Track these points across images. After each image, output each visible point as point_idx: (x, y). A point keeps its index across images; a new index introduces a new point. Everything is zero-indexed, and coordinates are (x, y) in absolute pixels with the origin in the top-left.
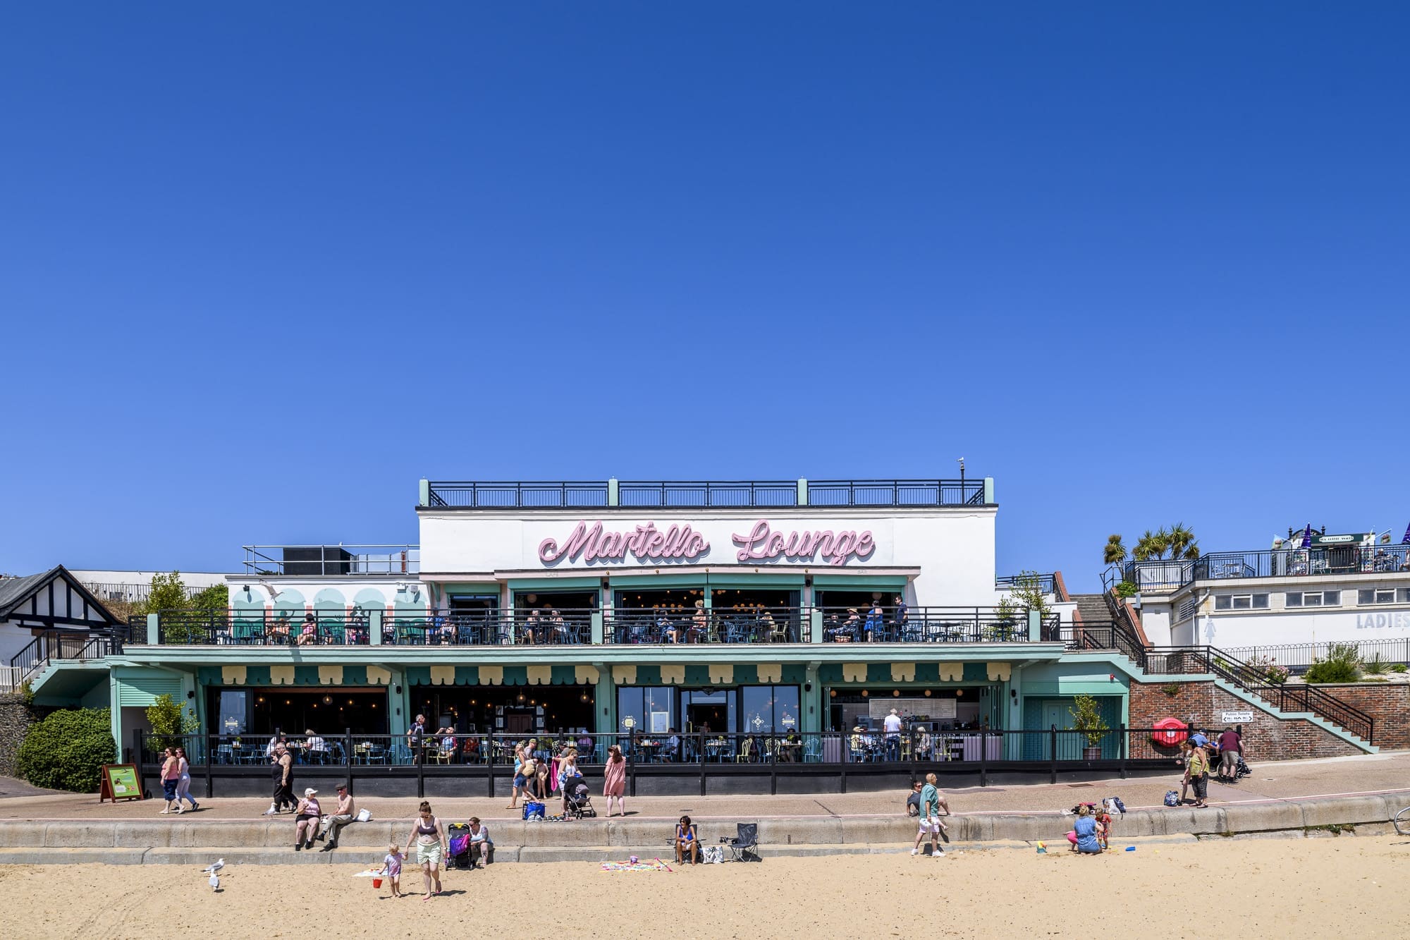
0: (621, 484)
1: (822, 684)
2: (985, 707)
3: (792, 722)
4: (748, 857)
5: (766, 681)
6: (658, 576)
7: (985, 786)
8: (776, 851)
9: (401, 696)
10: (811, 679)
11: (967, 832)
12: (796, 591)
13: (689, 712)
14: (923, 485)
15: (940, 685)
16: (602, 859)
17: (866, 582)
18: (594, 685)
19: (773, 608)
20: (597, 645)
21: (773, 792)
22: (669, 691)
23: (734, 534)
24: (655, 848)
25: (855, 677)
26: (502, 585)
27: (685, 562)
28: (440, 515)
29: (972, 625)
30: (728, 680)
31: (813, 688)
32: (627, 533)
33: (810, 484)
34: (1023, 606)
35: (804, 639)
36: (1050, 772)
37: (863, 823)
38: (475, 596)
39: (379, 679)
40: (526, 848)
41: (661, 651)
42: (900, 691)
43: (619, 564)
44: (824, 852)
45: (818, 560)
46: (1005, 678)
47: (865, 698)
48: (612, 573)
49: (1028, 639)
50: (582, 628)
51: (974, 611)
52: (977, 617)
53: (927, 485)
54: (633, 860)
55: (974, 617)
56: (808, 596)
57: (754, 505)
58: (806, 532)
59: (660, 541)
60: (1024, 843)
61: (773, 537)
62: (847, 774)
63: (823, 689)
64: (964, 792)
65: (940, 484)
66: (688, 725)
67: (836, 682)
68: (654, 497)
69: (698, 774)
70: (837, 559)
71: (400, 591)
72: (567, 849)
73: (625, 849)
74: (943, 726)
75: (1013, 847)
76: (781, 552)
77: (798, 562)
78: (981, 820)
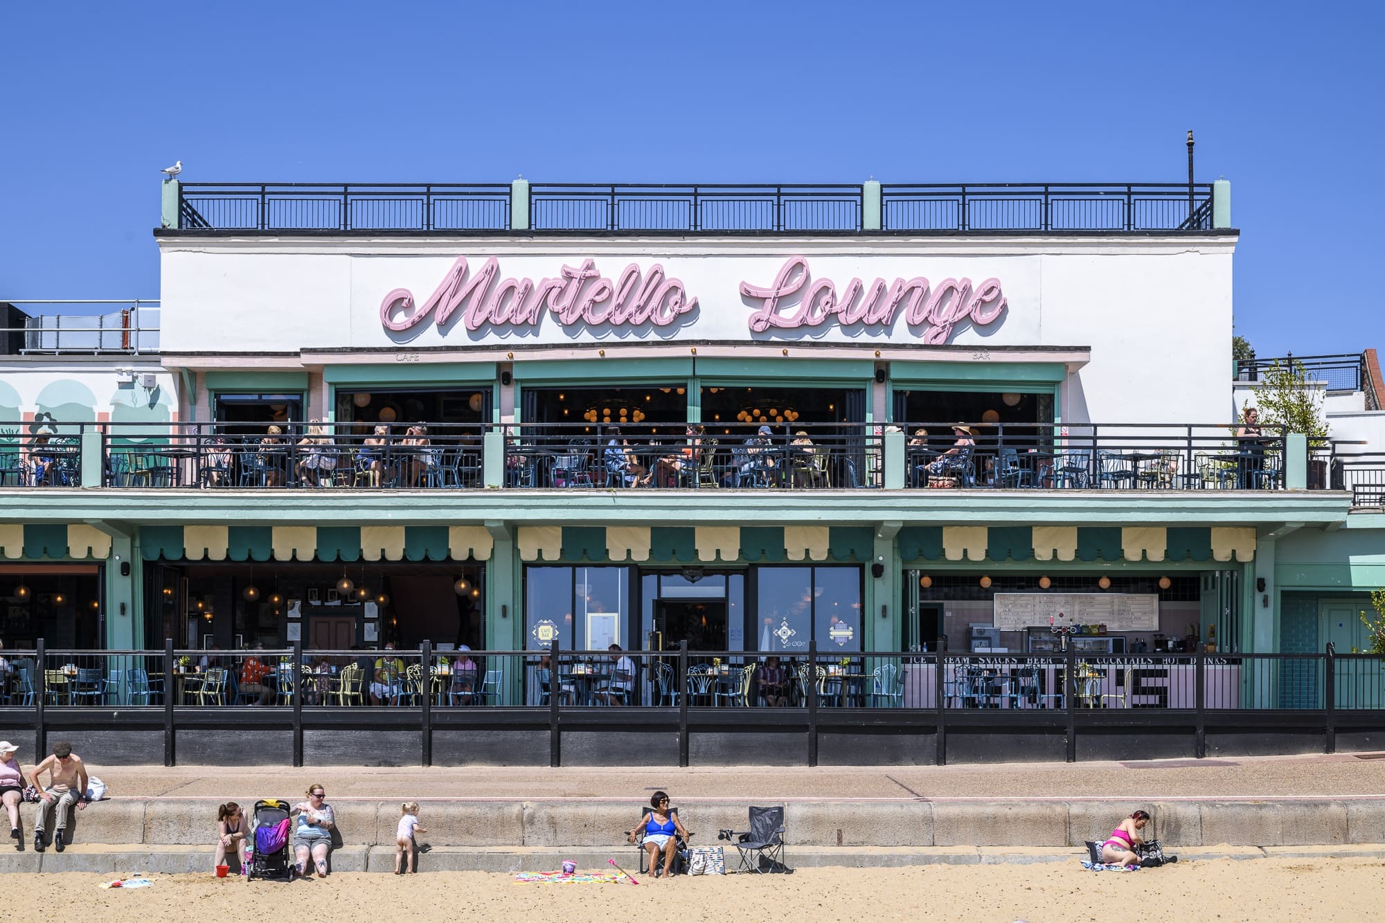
0: (534, 189)
1: (904, 562)
2: (1209, 610)
3: (848, 633)
4: (768, 865)
5: (800, 557)
6: (603, 361)
7: (1203, 756)
8: (816, 857)
9: (128, 580)
10: (883, 553)
11: (1155, 829)
12: (859, 390)
13: (657, 615)
14: (1098, 193)
15: (1125, 567)
16: (512, 868)
17: (988, 375)
18: (484, 562)
19: (814, 424)
20: (493, 489)
21: (813, 762)
22: (621, 576)
23: (743, 283)
24: (604, 849)
25: (965, 551)
26: (312, 376)
27: (652, 336)
28: (199, 245)
29: (1181, 458)
30: (731, 554)
31: (888, 571)
32: (545, 280)
33: (886, 190)
34: (1277, 425)
35: (871, 479)
36: (1323, 731)
37: (970, 810)
38: (260, 396)
39: (90, 549)
40: (378, 847)
41: (610, 502)
42: (1052, 579)
43: (530, 339)
44: (901, 861)
45: (901, 333)
46: (1245, 556)
47: (987, 590)
48: (519, 356)
49: (1284, 485)
50: (467, 458)
51: (1183, 432)
52: (1190, 443)
53: (1106, 193)
54: (568, 867)
55: (1185, 443)
56: (879, 401)
57: (782, 229)
58: (878, 279)
59: (605, 294)
60: (1256, 851)
61: (815, 289)
62: (948, 730)
63: (905, 573)
64: (1162, 766)
65: (1129, 192)
66: (655, 638)
67: (930, 559)
68: (594, 214)
69: (672, 728)
70: (934, 330)
71: (124, 386)
72: (447, 849)
73: (553, 851)
74: (1133, 645)
75: (1237, 858)
76: (831, 317)
77: (864, 338)
78: (1181, 810)
